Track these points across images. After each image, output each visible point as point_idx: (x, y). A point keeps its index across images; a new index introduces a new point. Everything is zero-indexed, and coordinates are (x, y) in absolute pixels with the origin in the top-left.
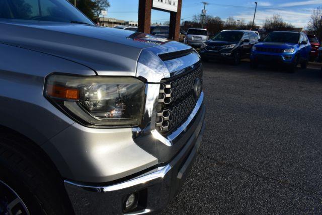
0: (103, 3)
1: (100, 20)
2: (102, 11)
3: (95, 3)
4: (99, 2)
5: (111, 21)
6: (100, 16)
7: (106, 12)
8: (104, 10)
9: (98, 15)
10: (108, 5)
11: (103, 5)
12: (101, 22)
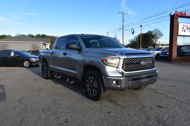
0: (159, 34)
1: (157, 44)
2: (158, 39)
3: (154, 35)
4: (156, 34)
5: (164, 44)
6: (157, 42)
7: (160, 39)
8: (160, 38)
9: (156, 41)
10: (162, 35)
11: (159, 35)
12: (158, 45)
